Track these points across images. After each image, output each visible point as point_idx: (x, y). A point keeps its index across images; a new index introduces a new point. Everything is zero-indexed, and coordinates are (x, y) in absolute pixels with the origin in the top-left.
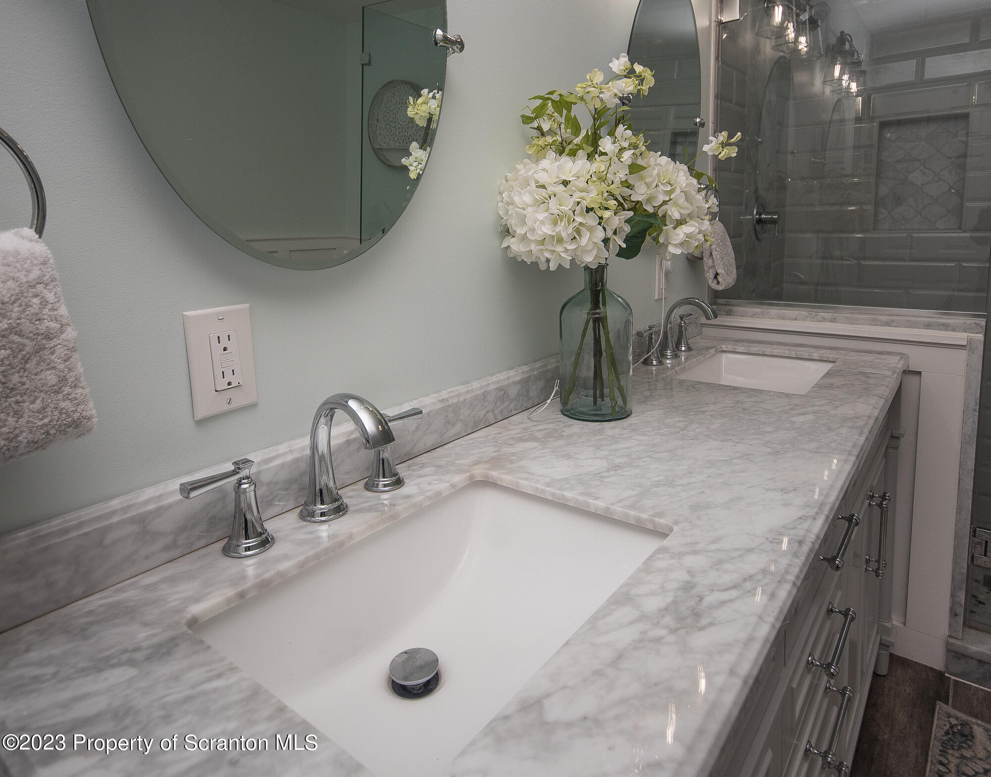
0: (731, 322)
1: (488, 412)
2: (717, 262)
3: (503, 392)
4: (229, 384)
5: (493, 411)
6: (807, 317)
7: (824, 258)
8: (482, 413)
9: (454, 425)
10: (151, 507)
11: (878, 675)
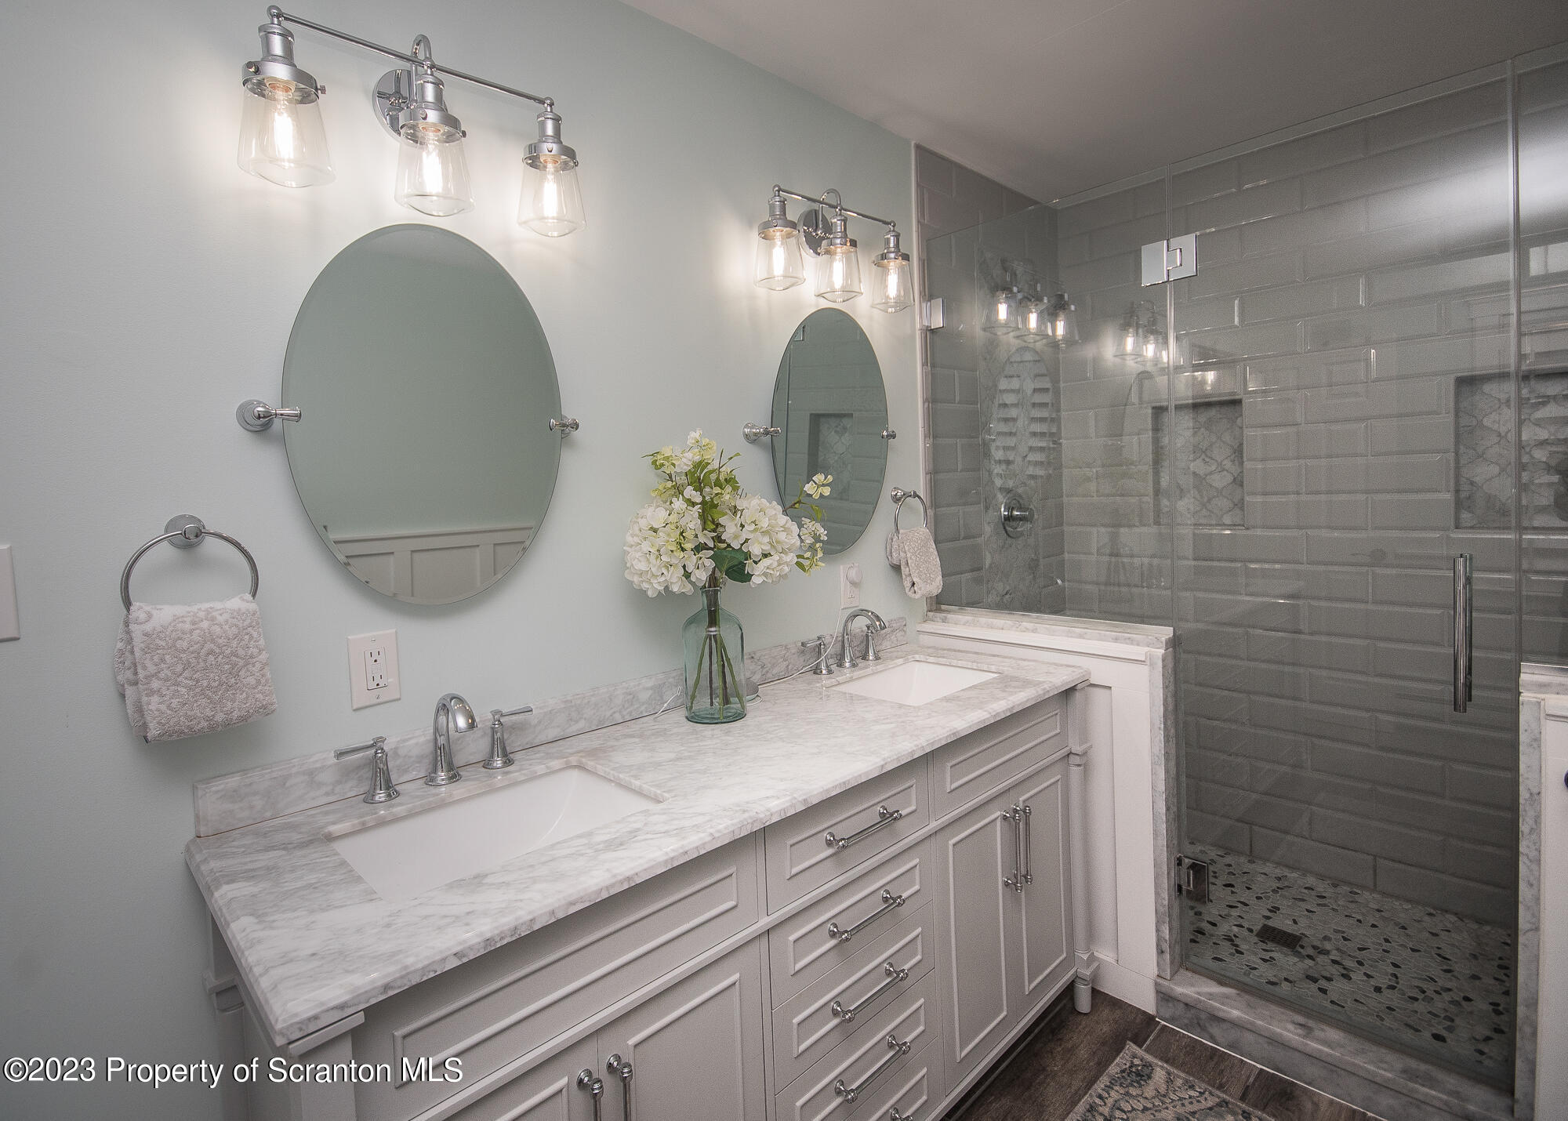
0: (943, 629)
1: (614, 713)
2: (912, 571)
3: (632, 696)
4: (378, 685)
5: (620, 712)
6: (1012, 626)
7: (1111, 555)
8: (608, 714)
9: (577, 722)
10: (318, 765)
11: (1079, 1012)
